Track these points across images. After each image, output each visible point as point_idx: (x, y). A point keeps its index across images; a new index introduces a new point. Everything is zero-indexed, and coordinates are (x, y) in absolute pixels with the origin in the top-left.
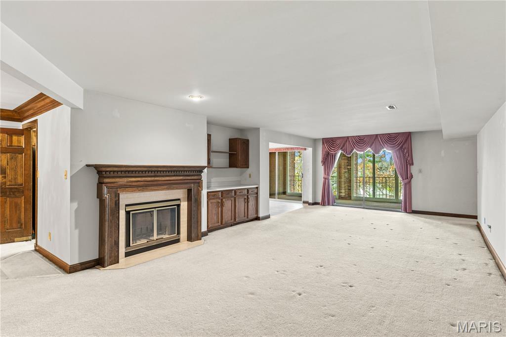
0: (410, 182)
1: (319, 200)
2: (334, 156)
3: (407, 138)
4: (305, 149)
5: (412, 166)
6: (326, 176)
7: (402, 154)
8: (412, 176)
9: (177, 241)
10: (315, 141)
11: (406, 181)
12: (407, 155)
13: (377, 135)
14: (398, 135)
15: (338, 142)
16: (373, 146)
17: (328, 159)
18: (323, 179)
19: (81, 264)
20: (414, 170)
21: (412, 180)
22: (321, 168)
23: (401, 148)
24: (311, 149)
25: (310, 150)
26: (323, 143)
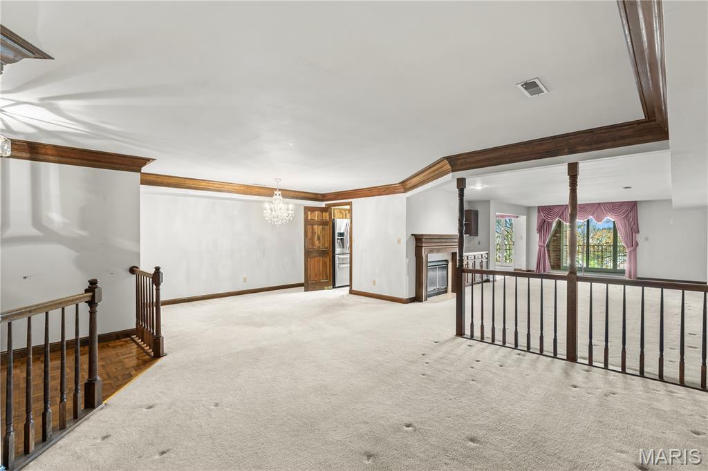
0: (635, 250)
1: (533, 267)
2: (550, 224)
3: (633, 207)
4: (517, 217)
5: (637, 234)
6: (542, 244)
7: (627, 222)
8: (637, 244)
9: (446, 291)
10: (529, 209)
11: (632, 248)
12: (633, 223)
13: (599, 204)
14: (623, 203)
15: (556, 210)
16: (595, 215)
17: (543, 227)
18: (538, 247)
19: (410, 299)
20: (640, 238)
21: (638, 248)
22: (536, 237)
23: (627, 216)
24: (525, 217)
25: (523, 219)
26: (539, 211)
